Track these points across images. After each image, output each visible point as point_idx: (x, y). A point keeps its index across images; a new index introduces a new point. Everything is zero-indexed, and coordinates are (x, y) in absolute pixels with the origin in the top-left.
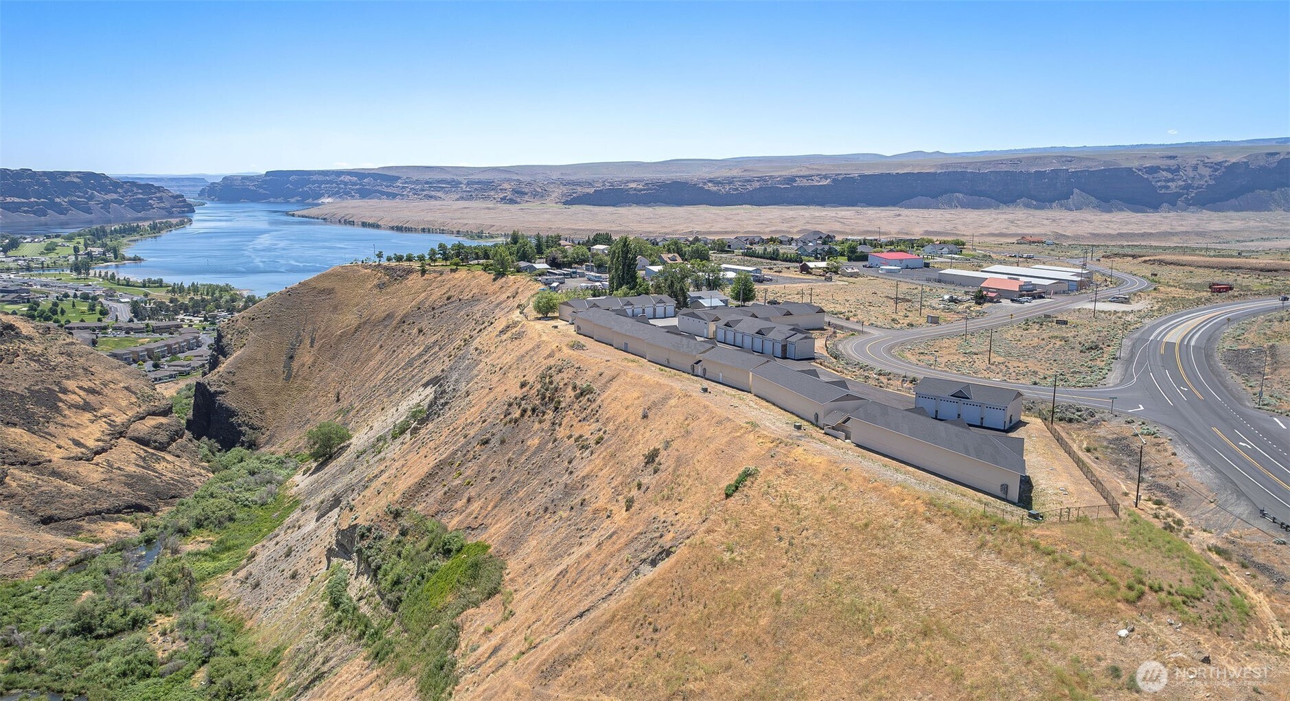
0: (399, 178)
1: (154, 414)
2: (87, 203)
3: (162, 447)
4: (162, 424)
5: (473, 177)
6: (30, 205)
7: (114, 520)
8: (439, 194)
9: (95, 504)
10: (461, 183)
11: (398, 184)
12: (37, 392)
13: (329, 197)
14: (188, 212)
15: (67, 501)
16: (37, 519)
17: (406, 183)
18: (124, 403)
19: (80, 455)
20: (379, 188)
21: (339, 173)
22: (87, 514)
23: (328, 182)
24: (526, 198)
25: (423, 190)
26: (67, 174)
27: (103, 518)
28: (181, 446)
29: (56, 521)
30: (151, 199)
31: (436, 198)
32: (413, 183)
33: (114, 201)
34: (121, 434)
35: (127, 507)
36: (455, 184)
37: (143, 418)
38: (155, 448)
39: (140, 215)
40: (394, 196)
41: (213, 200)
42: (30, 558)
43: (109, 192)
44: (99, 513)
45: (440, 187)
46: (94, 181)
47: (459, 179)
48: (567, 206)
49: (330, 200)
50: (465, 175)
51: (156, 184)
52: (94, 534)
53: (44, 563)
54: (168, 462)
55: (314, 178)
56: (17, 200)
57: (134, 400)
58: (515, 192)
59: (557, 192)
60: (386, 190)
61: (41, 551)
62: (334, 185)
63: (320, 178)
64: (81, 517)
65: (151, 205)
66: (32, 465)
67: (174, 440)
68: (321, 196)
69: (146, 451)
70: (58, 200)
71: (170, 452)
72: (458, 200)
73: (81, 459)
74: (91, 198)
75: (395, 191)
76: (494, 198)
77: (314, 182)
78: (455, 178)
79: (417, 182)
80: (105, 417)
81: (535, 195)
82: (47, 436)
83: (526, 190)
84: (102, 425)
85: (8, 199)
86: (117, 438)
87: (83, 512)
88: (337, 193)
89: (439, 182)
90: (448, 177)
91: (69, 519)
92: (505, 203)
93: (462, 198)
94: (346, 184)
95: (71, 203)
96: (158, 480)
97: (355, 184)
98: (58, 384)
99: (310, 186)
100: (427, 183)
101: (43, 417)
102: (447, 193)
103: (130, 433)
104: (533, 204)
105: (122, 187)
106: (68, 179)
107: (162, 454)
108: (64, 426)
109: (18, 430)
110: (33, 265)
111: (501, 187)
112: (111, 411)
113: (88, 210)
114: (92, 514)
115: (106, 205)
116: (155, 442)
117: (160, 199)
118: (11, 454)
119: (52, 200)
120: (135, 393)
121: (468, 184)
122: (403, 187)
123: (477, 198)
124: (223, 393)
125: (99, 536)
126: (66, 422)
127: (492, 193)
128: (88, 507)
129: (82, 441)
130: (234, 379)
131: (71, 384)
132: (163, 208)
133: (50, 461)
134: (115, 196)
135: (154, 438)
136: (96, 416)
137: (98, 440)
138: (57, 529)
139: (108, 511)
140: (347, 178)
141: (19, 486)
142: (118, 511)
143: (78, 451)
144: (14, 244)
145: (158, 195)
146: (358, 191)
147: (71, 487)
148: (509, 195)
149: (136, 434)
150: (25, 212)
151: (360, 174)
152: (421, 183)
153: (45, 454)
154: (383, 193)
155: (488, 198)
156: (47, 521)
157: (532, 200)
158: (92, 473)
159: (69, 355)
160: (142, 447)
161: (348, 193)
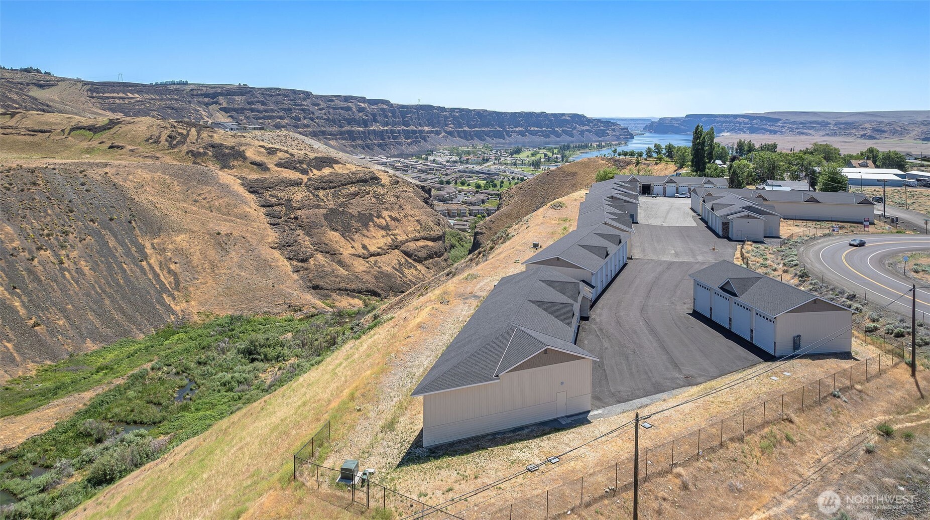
0: (780, 120)
1: (426, 239)
2: (572, 131)
3: (419, 260)
4: (427, 246)
5: (841, 119)
6: (542, 132)
7: (354, 297)
8: (810, 132)
9: (348, 284)
10: (830, 124)
11: (779, 124)
12: (363, 215)
13: (727, 132)
14: (629, 138)
15: (333, 279)
16: (311, 285)
17: (785, 123)
18: (410, 229)
19: (361, 254)
20: (765, 127)
21: (736, 116)
22: (339, 289)
23: (727, 122)
24: (886, 135)
25: (798, 129)
26: (563, 115)
27: (348, 294)
28: (435, 263)
29: (320, 289)
30: (608, 130)
31: (806, 134)
32: (791, 123)
33: (587, 130)
34: (396, 247)
35: (366, 291)
36: (824, 125)
37: (417, 240)
38: (415, 260)
39: (600, 139)
40: (775, 132)
41: (651, 132)
42: (289, 306)
43: (584, 125)
44: (346, 290)
45: (812, 126)
46: (578, 119)
47: (829, 121)
48: (925, 142)
49: (728, 134)
50: (835, 118)
51: (612, 121)
52: (335, 302)
53: (296, 311)
54: (417, 269)
55: (718, 119)
56: (536, 129)
57: (418, 228)
58: (874, 130)
59: (917, 131)
60: (769, 128)
61: (298, 304)
62: (732, 124)
63: (722, 119)
64: (334, 290)
65: (608, 133)
66: (331, 254)
67: (432, 258)
68: (723, 131)
69: (406, 260)
70: (557, 129)
71: (424, 264)
72: (823, 136)
73: (360, 257)
74: (575, 128)
75: (777, 129)
76: (855, 135)
77: (718, 122)
78: (825, 120)
79: (794, 123)
80: (393, 235)
81: (894, 133)
82: (350, 240)
83: (886, 129)
84: (389, 240)
85: (532, 129)
86: (393, 249)
87: (337, 287)
88: (733, 129)
89: (811, 123)
90: (820, 119)
91: (327, 290)
92: (865, 139)
93: (828, 135)
94: (740, 123)
95: (563, 131)
96: (399, 279)
97: (747, 124)
98: (379, 212)
99: (715, 124)
100: (801, 123)
101: (355, 229)
102: (817, 130)
103: (403, 248)
104: (892, 140)
105: (592, 122)
106: (564, 117)
107: (416, 264)
108: (364, 236)
109: (337, 234)
110: (518, 162)
111: (862, 127)
112: (399, 233)
113: (572, 136)
114: (342, 290)
115: (582, 133)
116: (416, 256)
117: (614, 130)
118: (324, 246)
119: (554, 129)
120: (421, 224)
121: (835, 124)
122: (783, 127)
123: (840, 135)
124: (481, 233)
125: (337, 304)
126: (368, 234)
127: (854, 131)
128: (343, 285)
129: (368, 246)
130: (492, 226)
131: (385, 214)
132: (615, 136)
133: (341, 254)
134: (588, 128)
135: (416, 253)
136: (387, 234)
137: (379, 248)
138: (318, 294)
139: (354, 291)
140: (742, 120)
141: (314, 264)
142: (360, 292)
143: (361, 251)
144: (518, 151)
145: (612, 127)
146: (749, 128)
147: (342, 271)
148: (869, 132)
149: (405, 249)
150: (540, 136)
151: (751, 117)
152: (796, 124)
153: (341, 249)
154: (767, 130)
155: (850, 134)
156: (315, 288)
157: (891, 137)
158: (360, 266)
159: (397, 197)
160: (406, 257)
161: (740, 130)
